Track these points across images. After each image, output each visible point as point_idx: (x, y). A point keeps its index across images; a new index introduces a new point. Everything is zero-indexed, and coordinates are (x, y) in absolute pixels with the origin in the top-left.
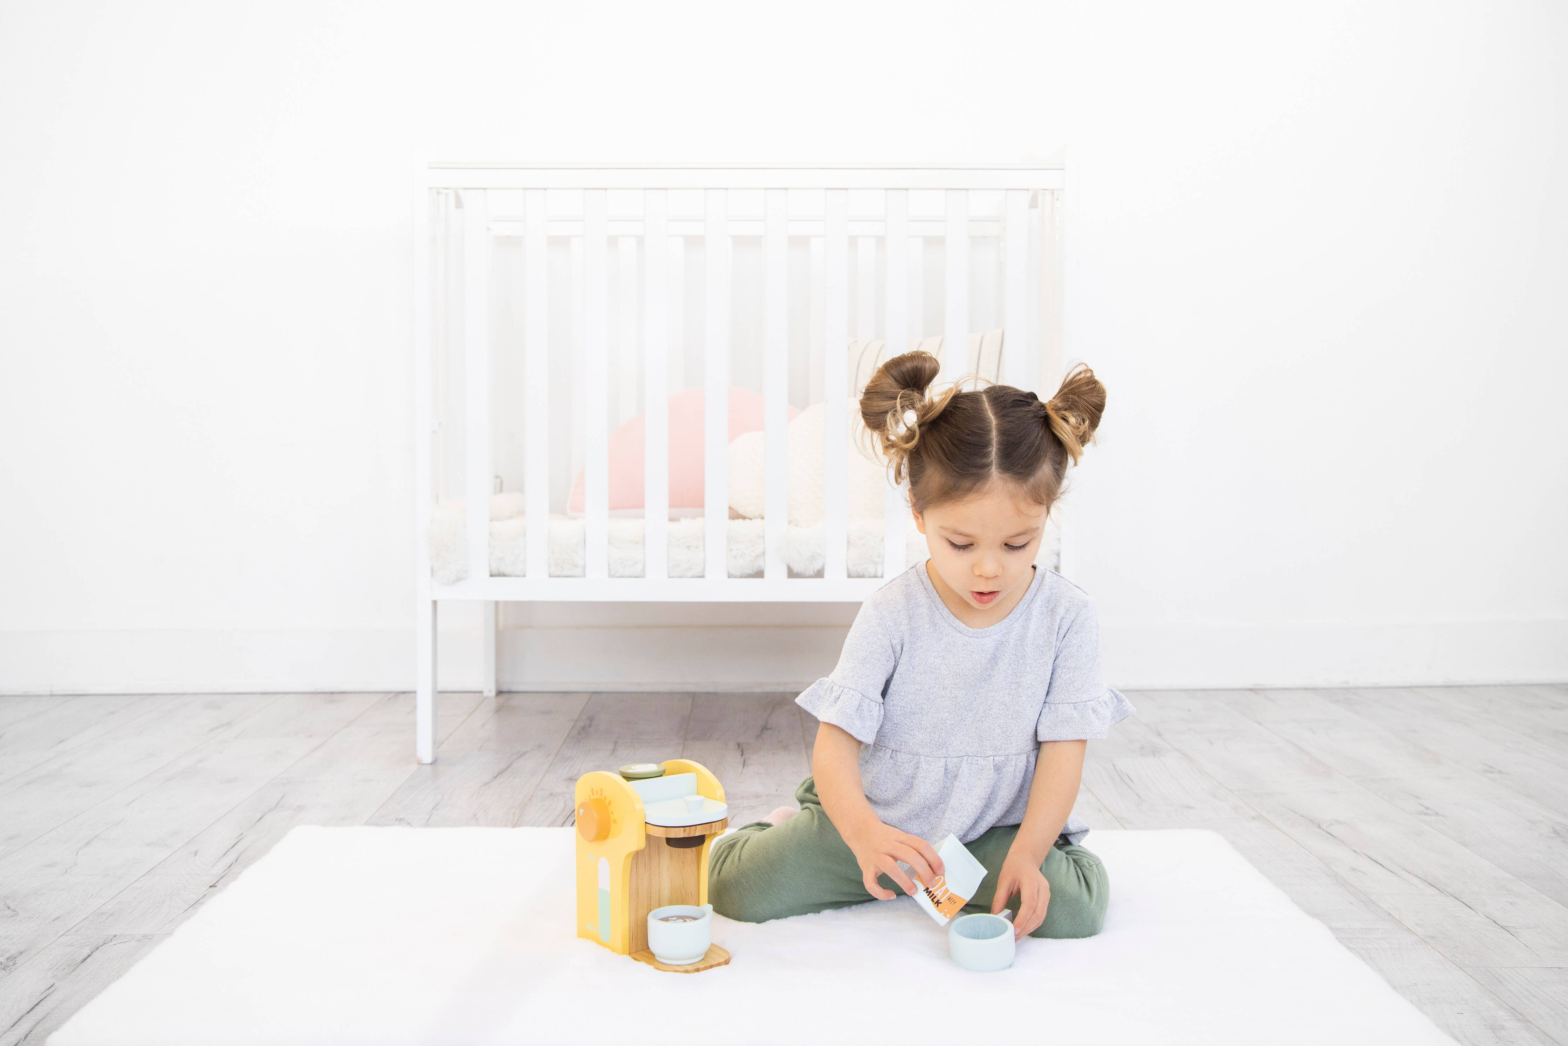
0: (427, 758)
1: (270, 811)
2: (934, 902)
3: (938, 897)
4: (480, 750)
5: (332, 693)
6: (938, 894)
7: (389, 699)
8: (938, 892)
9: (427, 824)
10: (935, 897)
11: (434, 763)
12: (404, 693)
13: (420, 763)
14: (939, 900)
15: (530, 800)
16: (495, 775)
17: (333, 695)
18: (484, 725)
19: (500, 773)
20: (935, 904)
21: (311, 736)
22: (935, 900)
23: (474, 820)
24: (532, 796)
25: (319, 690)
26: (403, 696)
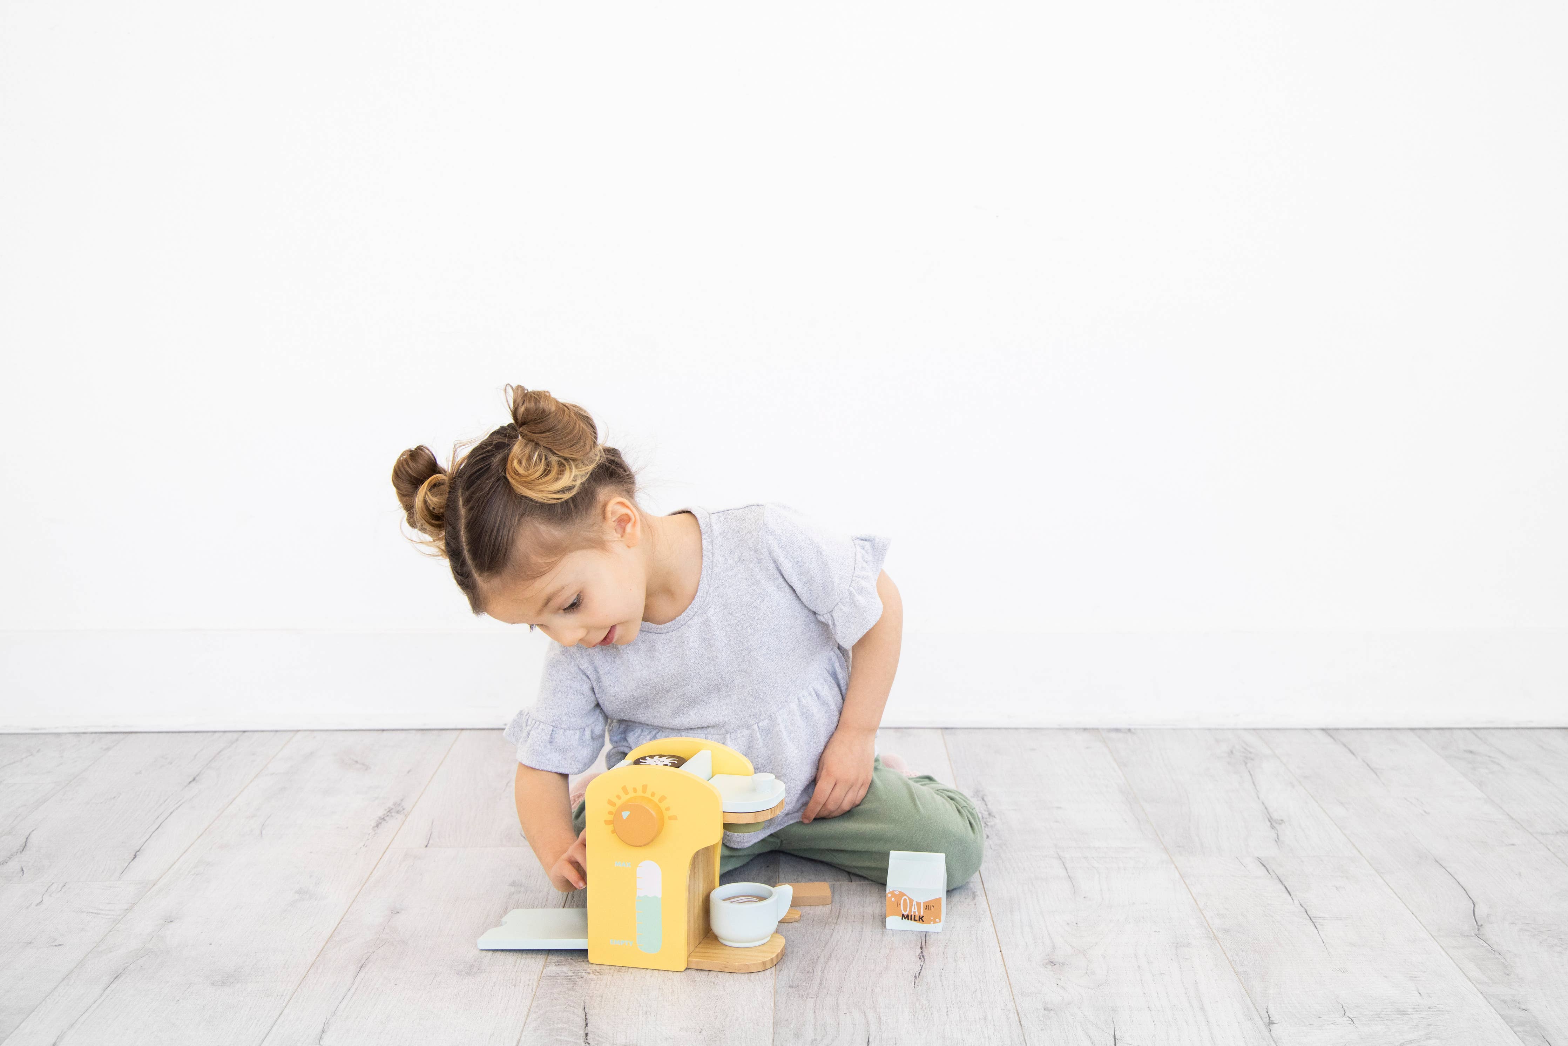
2: (917, 920)
3: (917, 914)
6: (915, 912)
8: (913, 910)
10: (915, 916)
14: (920, 916)
20: (919, 921)
22: (917, 918)
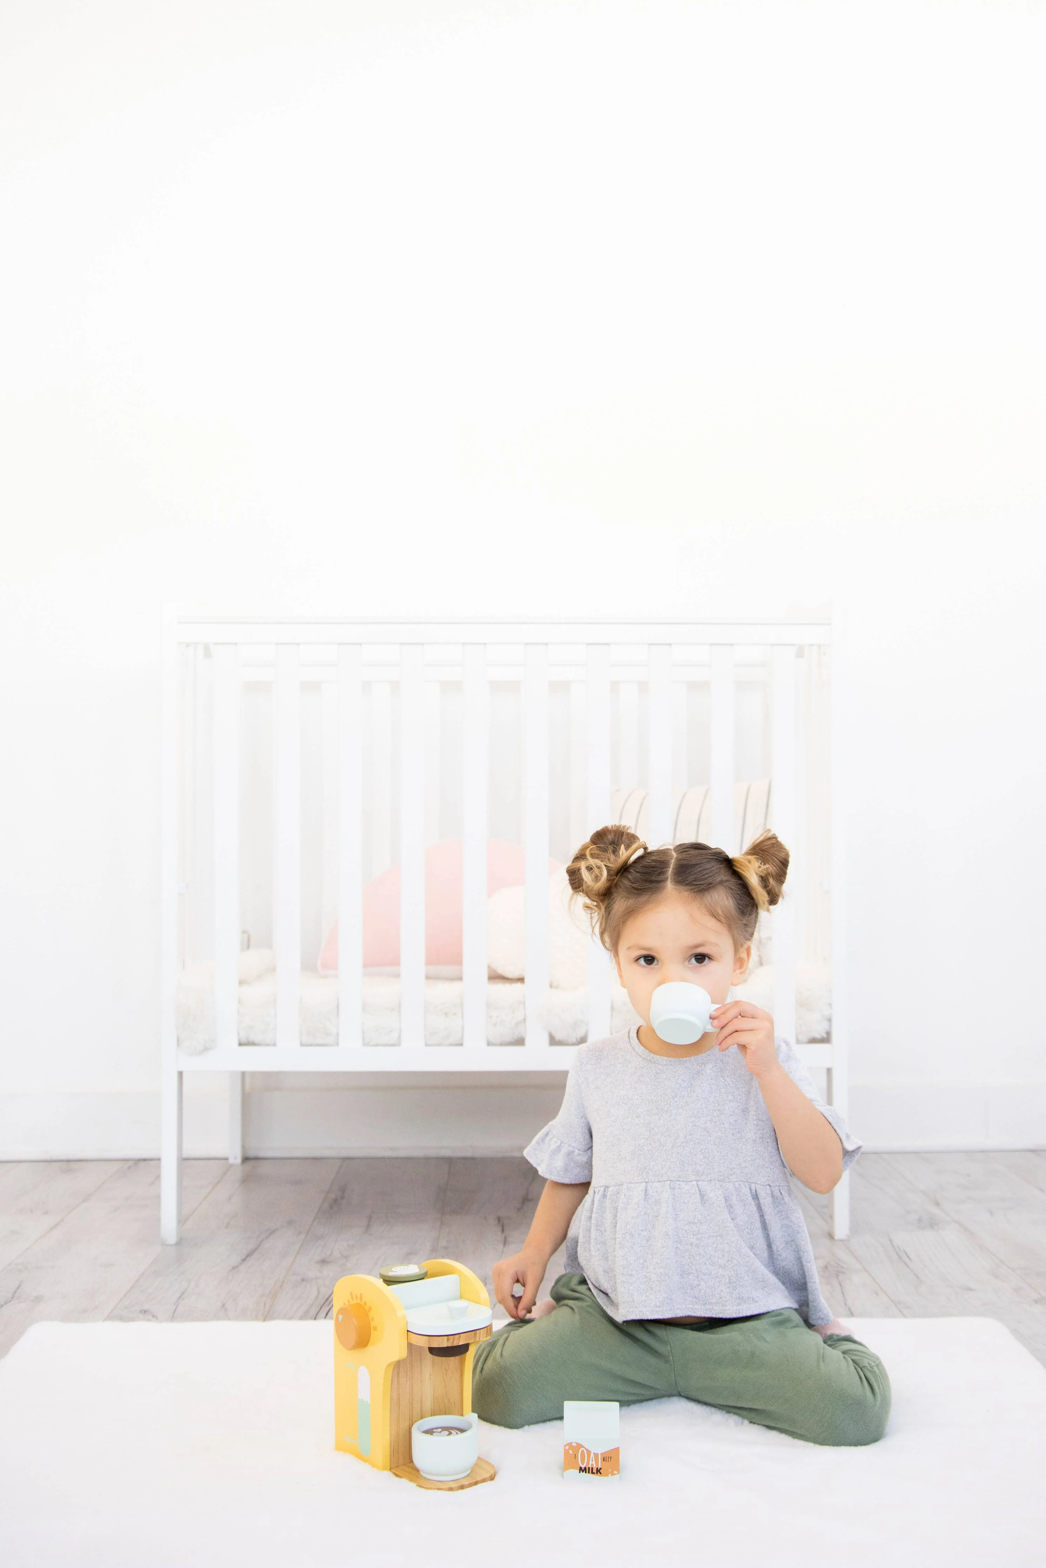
0: (172, 1239)
1: (6, 1303)
2: (594, 1473)
3: (595, 1466)
4: (226, 1227)
5: (68, 1161)
6: (592, 1464)
7: (129, 1168)
8: (591, 1463)
9: (173, 1317)
10: (592, 1468)
11: (180, 1243)
12: (144, 1160)
13: (164, 1244)
14: (597, 1468)
15: (281, 1286)
16: (244, 1257)
17: (69, 1165)
18: (230, 1198)
19: (249, 1255)
20: (597, 1473)
21: (46, 1213)
22: (595, 1471)
23: (223, 1312)
24: (283, 1282)
25: (54, 1158)
26: (143, 1164)
